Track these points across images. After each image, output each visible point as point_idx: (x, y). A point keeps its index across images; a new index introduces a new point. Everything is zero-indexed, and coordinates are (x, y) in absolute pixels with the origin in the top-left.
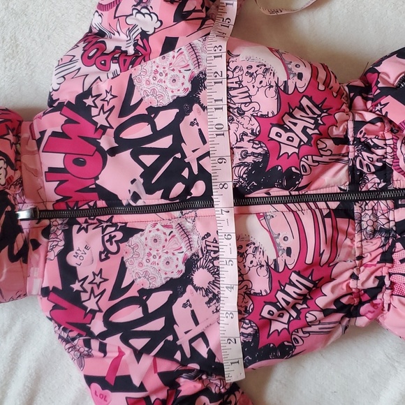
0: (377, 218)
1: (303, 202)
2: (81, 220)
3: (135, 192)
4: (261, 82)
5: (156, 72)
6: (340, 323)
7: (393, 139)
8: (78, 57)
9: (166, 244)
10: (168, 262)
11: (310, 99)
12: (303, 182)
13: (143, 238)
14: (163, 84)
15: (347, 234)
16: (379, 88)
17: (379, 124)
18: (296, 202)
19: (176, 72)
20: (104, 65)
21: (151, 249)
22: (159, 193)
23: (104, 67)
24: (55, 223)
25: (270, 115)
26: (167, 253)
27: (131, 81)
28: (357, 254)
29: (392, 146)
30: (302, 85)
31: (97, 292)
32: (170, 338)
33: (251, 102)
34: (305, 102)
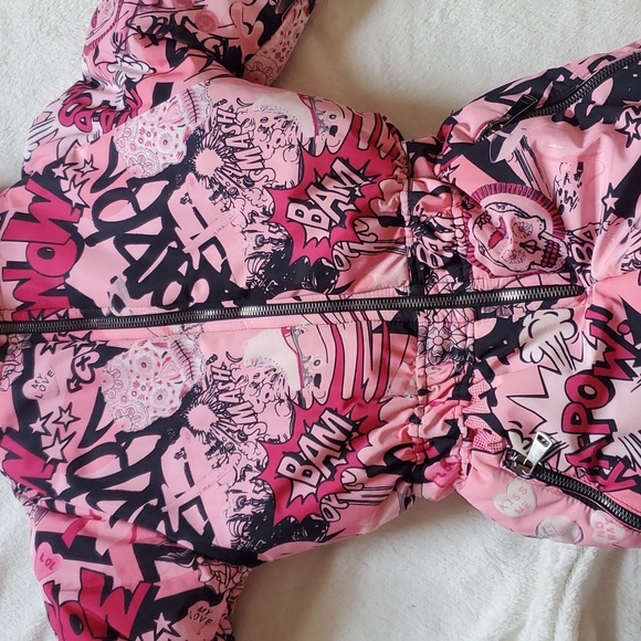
0: (450, 334)
1: (347, 310)
2: (48, 336)
3: (115, 296)
4: (279, 140)
5: (143, 131)
6: (395, 490)
7: (462, 217)
8: (55, 114)
9: (159, 370)
10: (161, 396)
11: (346, 162)
12: (341, 281)
13: (126, 361)
14: (152, 148)
15: (404, 356)
16: (451, 145)
17: (443, 195)
18: (337, 311)
19: (167, 130)
20: (84, 123)
21: (138, 377)
22: (148, 297)
23: (85, 127)
24: (14, 340)
25: (289, 186)
26: (160, 382)
27: (112, 146)
28: (419, 387)
29: (462, 228)
30: (334, 143)
31: (64, 435)
32: (154, 502)
33: (264, 168)
34: (339, 167)
